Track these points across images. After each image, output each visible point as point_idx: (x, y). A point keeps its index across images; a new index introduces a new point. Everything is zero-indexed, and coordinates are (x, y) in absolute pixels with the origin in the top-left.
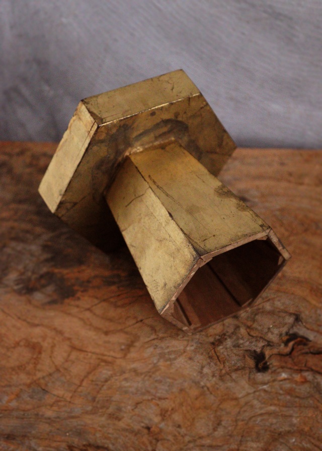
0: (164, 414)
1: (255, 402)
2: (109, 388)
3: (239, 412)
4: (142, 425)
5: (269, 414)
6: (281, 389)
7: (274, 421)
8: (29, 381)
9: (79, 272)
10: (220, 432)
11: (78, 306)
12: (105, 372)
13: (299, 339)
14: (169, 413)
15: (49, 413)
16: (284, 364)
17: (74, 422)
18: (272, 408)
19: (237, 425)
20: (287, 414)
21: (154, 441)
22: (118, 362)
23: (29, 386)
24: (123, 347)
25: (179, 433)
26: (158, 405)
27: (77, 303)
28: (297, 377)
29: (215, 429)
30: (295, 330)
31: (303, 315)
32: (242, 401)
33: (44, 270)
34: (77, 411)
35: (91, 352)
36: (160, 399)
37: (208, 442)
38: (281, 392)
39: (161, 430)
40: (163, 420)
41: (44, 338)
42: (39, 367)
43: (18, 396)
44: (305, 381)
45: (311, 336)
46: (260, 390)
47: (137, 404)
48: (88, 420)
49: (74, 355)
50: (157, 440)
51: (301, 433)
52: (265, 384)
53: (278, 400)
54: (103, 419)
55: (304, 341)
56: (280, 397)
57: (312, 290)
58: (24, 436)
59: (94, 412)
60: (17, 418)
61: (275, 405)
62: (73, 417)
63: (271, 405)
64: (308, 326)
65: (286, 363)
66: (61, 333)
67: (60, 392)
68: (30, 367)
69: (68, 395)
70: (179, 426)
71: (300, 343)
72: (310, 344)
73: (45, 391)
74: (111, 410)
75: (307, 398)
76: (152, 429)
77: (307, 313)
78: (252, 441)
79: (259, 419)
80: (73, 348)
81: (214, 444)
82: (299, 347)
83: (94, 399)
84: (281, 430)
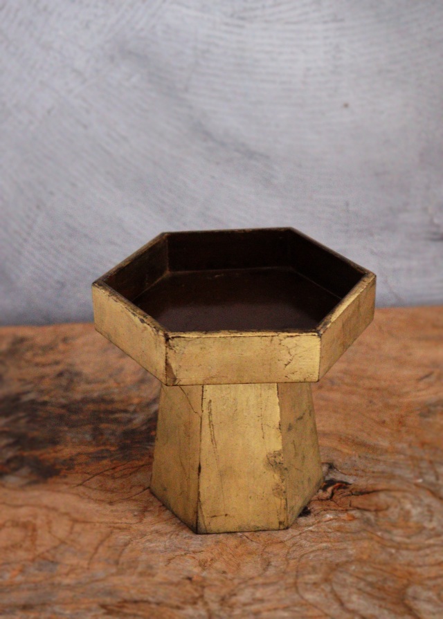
0: (203, 565)
1: (304, 542)
2: (132, 551)
3: (288, 552)
4: (181, 576)
5: (322, 550)
6: (329, 528)
7: (329, 555)
8: (31, 557)
9: (56, 452)
10: (271, 571)
11: (66, 484)
12: (122, 537)
13: (337, 484)
14: (209, 563)
15: (66, 581)
16: (326, 507)
17: (101, 585)
18: (324, 545)
19: (288, 564)
20: (341, 547)
21: (199, 589)
22: (134, 527)
23: (33, 560)
24: (136, 513)
25: (226, 578)
26: (194, 558)
27: (66, 480)
28: (344, 516)
29: (265, 570)
30: (331, 476)
31: (336, 463)
32: (289, 544)
33: (10, 454)
34: (100, 574)
35: (98, 522)
36: (194, 552)
37: (260, 580)
38: (330, 530)
39: (204, 579)
40: (204, 570)
41: (35, 517)
42: (38, 542)
43: (22, 571)
44: (354, 518)
45: (350, 480)
46: (306, 532)
47: (169, 560)
48: (116, 580)
49: (78, 527)
50: (203, 587)
51: (360, 561)
52: (309, 526)
53: (328, 537)
54: (134, 578)
55: (343, 485)
56: (329, 535)
57: (340, 439)
58: (44, 604)
59: (120, 573)
60: (29, 589)
61: (326, 542)
62: (97, 581)
63: (321, 542)
64: (343, 471)
65: (328, 506)
66: (55, 509)
67: (74, 561)
68: (27, 544)
69: (84, 563)
70: (224, 572)
71: (340, 487)
72: (351, 487)
73: (54, 563)
74: (140, 569)
75: (359, 532)
76: (193, 579)
77: (340, 460)
78: (309, 573)
79: (312, 555)
80: (75, 521)
81: (268, 581)
82: (340, 490)
83: (117, 563)
84: (337, 561)
